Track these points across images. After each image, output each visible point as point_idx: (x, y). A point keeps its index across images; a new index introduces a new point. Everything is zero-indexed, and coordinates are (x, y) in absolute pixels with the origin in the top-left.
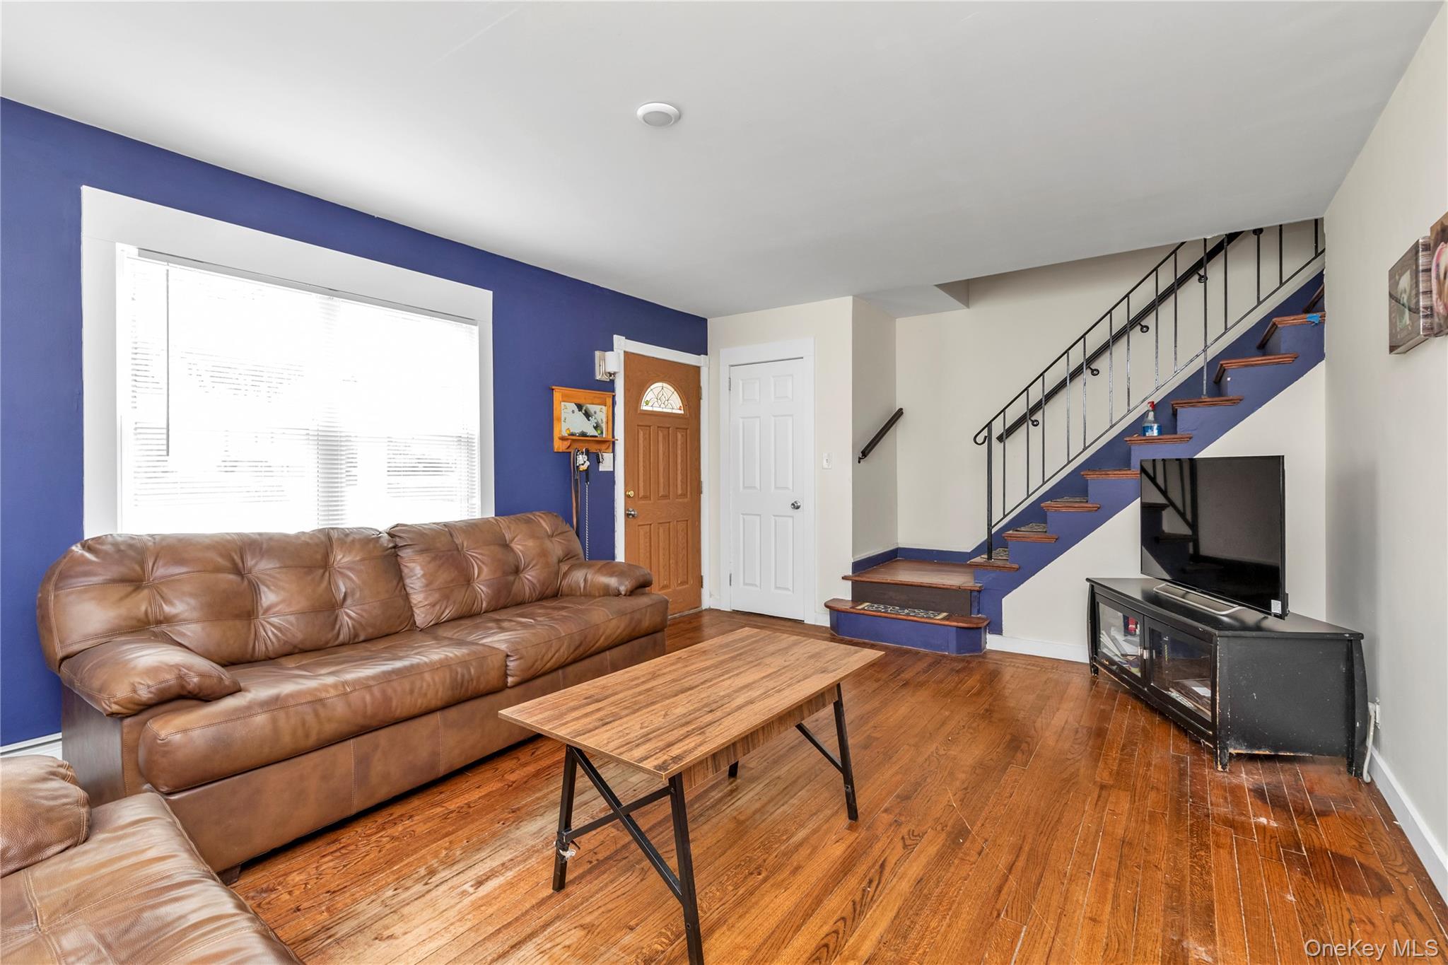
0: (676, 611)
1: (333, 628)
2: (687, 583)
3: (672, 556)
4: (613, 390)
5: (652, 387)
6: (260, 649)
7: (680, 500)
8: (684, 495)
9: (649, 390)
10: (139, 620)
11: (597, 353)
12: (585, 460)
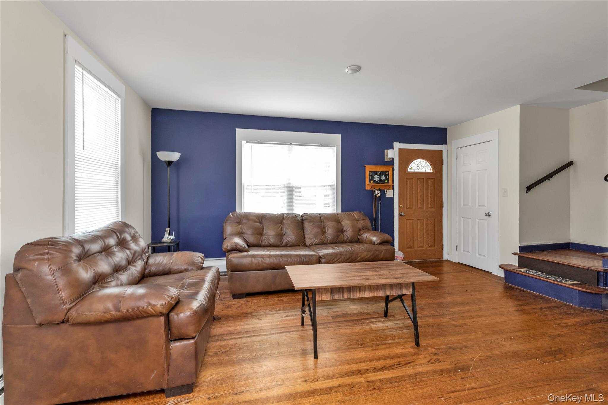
0: (427, 258)
1: (281, 241)
2: (434, 247)
3: (425, 234)
4: (393, 165)
5: (414, 161)
6: (263, 244)
7: (429, 210)
8: (433, 208)
9: (413, 163)
10: (238, 232)
11: (386, 151)
12: (378, 193)
